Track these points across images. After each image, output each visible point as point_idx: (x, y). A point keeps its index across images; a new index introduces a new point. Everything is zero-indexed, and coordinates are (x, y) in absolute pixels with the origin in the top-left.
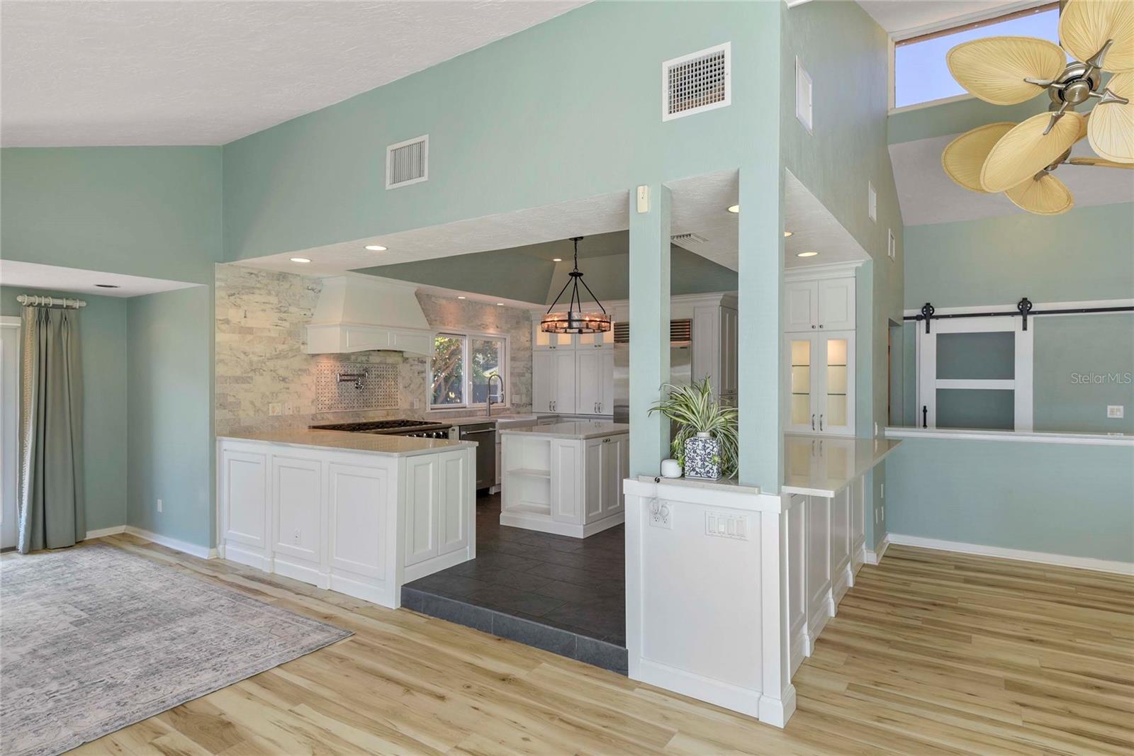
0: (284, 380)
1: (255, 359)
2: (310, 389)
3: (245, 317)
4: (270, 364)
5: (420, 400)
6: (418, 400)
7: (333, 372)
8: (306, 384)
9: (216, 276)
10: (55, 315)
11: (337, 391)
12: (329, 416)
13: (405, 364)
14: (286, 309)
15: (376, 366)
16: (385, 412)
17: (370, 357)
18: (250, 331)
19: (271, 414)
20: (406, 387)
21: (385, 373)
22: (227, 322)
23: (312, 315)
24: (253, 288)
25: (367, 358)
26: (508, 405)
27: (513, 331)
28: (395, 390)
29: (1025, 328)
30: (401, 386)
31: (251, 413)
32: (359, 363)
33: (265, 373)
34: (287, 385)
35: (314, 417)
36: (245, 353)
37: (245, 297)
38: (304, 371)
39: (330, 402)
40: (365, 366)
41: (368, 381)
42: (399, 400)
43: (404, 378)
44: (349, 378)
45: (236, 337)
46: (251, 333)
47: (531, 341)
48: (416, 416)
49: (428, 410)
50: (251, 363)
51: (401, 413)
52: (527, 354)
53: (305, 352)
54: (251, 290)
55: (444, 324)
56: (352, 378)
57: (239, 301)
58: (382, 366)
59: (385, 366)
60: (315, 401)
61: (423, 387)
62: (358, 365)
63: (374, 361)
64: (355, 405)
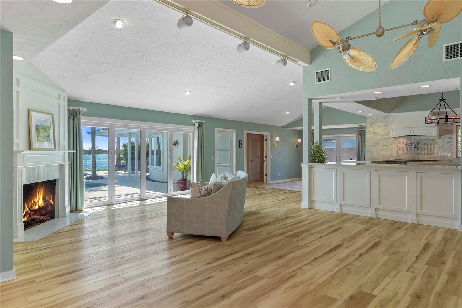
0: (386, 146)
1: (377, 140)
2: (395, 148)
3: (375, 130)
4: (382, 141)
7: (404, 143)
8: (394, 147)
9: (367, 121)
10: (362, 132)
11: (406, 149)
12: (402, 157)
13: (439, 139)
14: (387, 126)
15: (424, 140)
16: (428, 157)
18: (376, 133)
19: (382, 155)
20: (440, 148)
21: (428, 143)
22: (370, 131)
24: (377, 122)
25: (419, 138)
28: (434, 149)
30: (437, 148)
31: (376, 154)
33: (380, 144)
34: (387, 147)
36: (374, 139)
37: (375, 125)
38: (393, 143)
39: (403, 152)
40: (418, 141)
42: (436, 153)
43: (439, 145)
45: (372, 135)
48: (446, 159)
50: (376, 141)
51: (437, 158)
54: (376, 122)
57: (373, 126)
58: (427, 140)
59: (428, 140)
60: (397, 152)
61: (451, 148)
62: (415, 141)
63: (423, 139)
64: (414, 154)
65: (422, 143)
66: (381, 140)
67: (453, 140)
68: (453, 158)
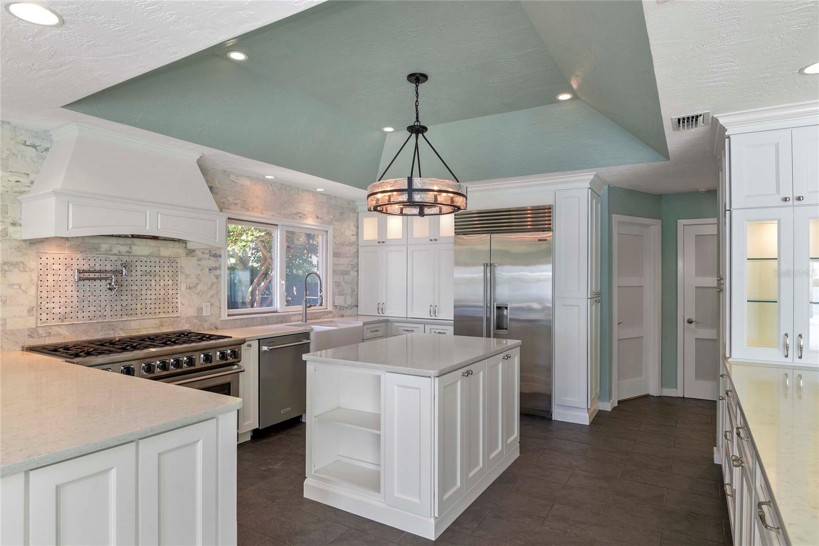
2: (25, 292)
5: (211, 305)
6: (209, 304)
7: (67, 267)
11: (75, 294)
12: (63, 331)
13: (189, 258)
15: (145, 259)
16: (157, 321)
17: (133, 247)
20: (190, 288)
21: (157, 269)
23: (32, 183)
25: (127, 248)
26: (330, 308)
27: (336, 223)
28: (174, 292)
30: (183, 287)
32: (116, 255)
35: (32, 333)
38: (15, 265)
39: (63, 310)
40: (125, 259)
41: (129, 279)
42: (179, 305)
43: (187, 276)
44: (97, 275)
47: (357, 235)
48: (206, 325)
49: (224, 316)
51: (183, 321)
52: (353, 250)
53: (17, 236)
55: (248, 210)
56: (103, 275)
58: (153, 260)
59: (157, 260)
60: (34, 310)
61: (217, 287)
62: (114, 258)
63: (141, 254)
64: (108, 313)
65: (139, 268)
68: (222, 319)
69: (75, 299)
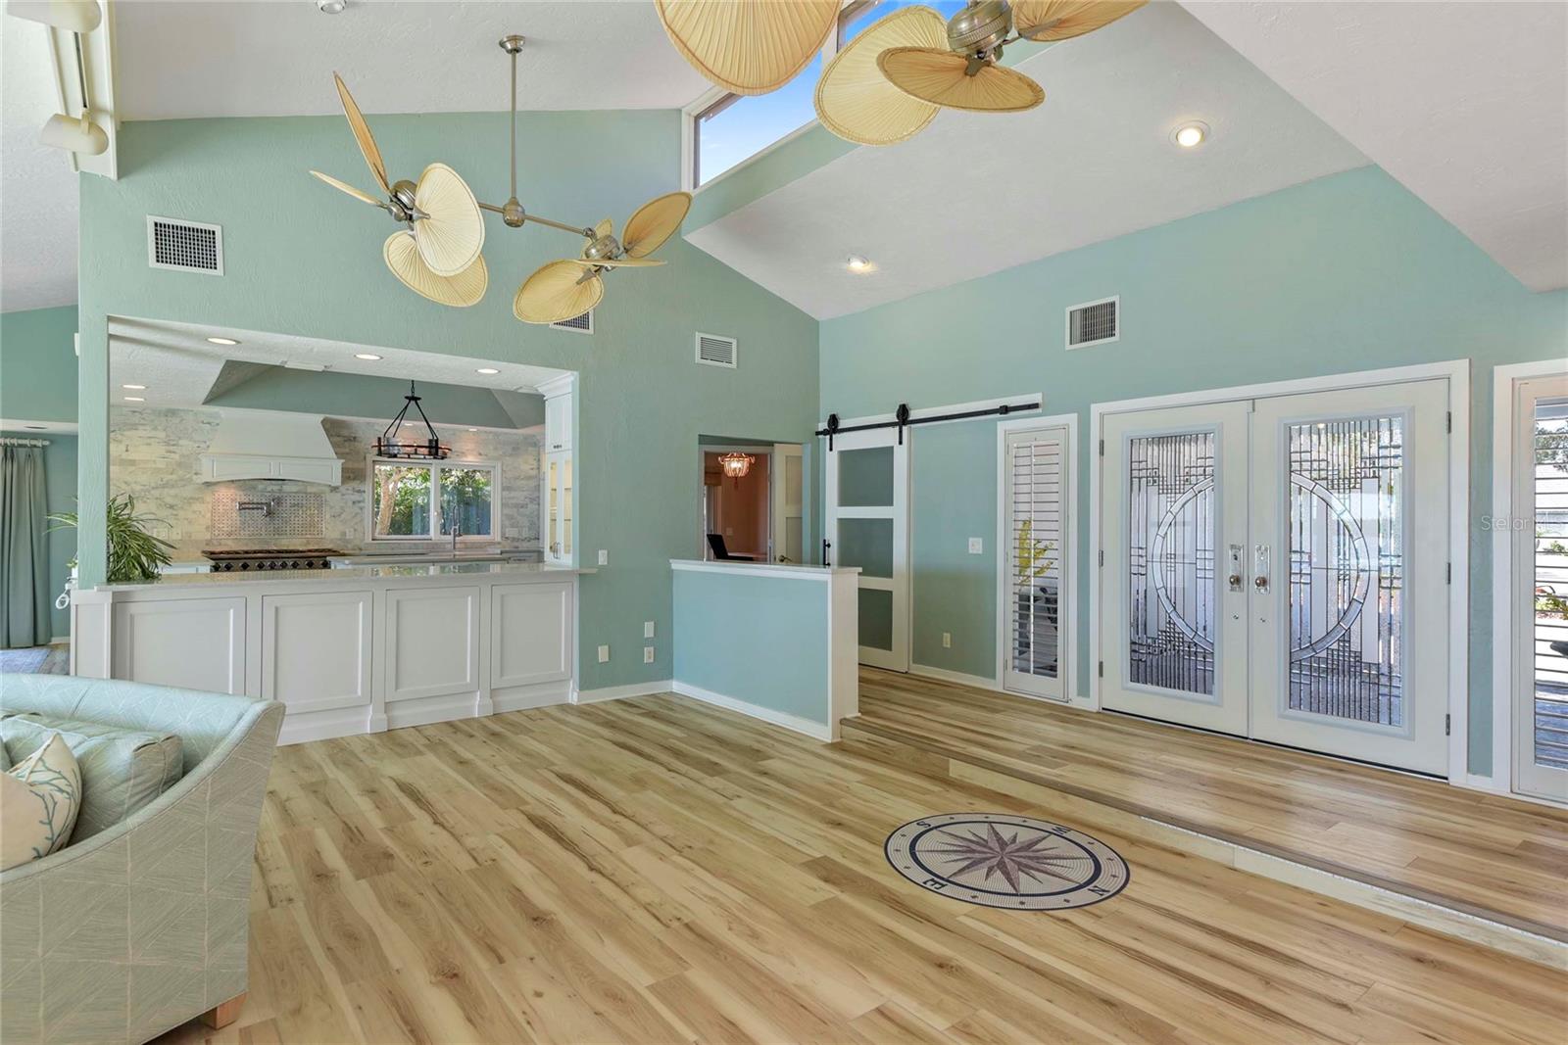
0: (171, 507)
1: (138, 488)
2: (204, 516)
3: (127, 451)
4: (156, 493)
5: (355, 530)
6: (352, 530)
7: (233, 500)
8: (200, 512)
10: (22, 452)
11: (239, 518)
12: (230, 543)
13: (334, 494)
14: (175, 442)
15: (293, 494)
16: (305, 541)
17: (283, 486)
18: (133, 463)
20: (334, 517)
21: (304, 502)
23: (208, 447)
24: (136, 424)
25: (279, 487)
26: (498, 539)
27: (507, 458)
28: (319, 519)
29: (901, 443)
30: (327, 516)
32: (266, 492)
33: (149, 501)
34: (175, 512)
35: (209, 543)
36: (126, 483)
37: (126, 433)
38: (197, 499)
39: (229, 529)
40: (275, 495)
41: (280, 510)
42: (324, 529)
43: (331, 508)
44: (254, 506)
46: (132, 465)
47: (538, 468)
48: (350, 546)
49: (368, 541)
50: (133, 491)
51: (328, 542)
52: (532, 483)
53: (199, 481)
54: (134, 427)
57: (120, 437)
58: (304, 495)
60: (210, 528)
61: (361, 517)
62: (268, 494)
63: (290, 491)
64: (263, 533)
65: (288, 502)
66: (153, 488)
67: (365, 495)
69: (238, 522)
